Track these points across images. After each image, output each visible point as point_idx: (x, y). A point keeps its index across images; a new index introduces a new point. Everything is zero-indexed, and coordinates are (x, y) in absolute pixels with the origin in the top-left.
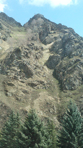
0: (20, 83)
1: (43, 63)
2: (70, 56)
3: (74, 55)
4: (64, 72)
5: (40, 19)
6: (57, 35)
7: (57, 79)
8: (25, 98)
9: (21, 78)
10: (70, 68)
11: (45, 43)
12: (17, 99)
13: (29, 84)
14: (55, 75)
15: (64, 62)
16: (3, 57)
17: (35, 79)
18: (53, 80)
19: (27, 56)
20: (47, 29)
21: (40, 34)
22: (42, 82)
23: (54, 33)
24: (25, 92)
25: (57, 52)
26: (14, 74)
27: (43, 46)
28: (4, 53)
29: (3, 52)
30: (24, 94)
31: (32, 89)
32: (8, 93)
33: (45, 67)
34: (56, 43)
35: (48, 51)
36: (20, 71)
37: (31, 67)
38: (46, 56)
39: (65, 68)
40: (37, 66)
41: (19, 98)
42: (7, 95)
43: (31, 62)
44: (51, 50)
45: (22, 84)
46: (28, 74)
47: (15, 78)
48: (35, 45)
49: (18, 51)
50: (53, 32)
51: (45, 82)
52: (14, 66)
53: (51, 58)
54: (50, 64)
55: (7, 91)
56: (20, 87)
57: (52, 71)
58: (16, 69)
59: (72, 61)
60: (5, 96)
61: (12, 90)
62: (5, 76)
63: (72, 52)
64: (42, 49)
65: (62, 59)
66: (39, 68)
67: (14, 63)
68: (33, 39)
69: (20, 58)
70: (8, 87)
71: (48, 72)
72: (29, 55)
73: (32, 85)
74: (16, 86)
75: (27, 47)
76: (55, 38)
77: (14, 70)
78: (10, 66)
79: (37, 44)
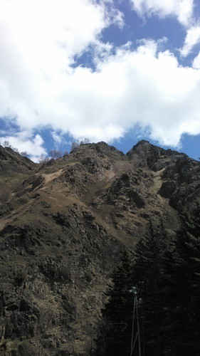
0: (130, 214)
1: (156, 192)
2: (189, 181)
3: (195, 180)
4: (184, 200)
5: (146, 143)
6: (168, 160)
7: (176, 209)
8: (139, 231)
9: (131, 208)
10: (191, 195)
11: (155, 170)
12: (129, 233)
13: (141, 215)
14: (172, 204)
15: (183, 188)
16: (108, 186)
17: (148, 209)
18: (170, 210)
19: (136, 183)
20: (156, 154)
21: (148, 160)
22: (157, 213)
23: (165, 157)
24: (138, 224)
25: (172, 178)
26: (122, 204)
27: (153, 173)
28: (109, 182)
29: (108, 180)
30: (137, 227)
31: (146, 222)
32: (117, 225)
33: (159, 196)
34: (168, 169)
35: (160, 178)
36: (130, 201)
37: (142, 195)
38: (158, 183)
39: (184, 196)
40: (149, 194)
41: (131, 231)
42: (116, 228)
43: (141, 189)
44: (163, 176)
45: (133, 215)
46: (140, 203)
47: (124, 209)
48: (144, 171)
49: (125, 177)
50: (163, 156)
51: (161, 212)
52: (122, 194)
53: (164, 186)
54: (164, 191)
55: (116, 224)
56: (131, 219)
57: (167, 201)
58: (124, 197)
59: (193, 187)
60: (114, 229)
61: (122, 222)
62: (112, 207)
63: (191, 176)
64: (152, 175)
65: (180, 184)
66: (152, 196)
67: (121, 191)
68: (140, 165)
69: (129, 186)
70: (117, 219)
71: (162, 200)
72: (138, 182)
73: (145, 216)
74: (126, 217)
75: (136, 173)
76: (167, 163)
77: (122, 199)
78: (118, 195)
79: (145, 171)
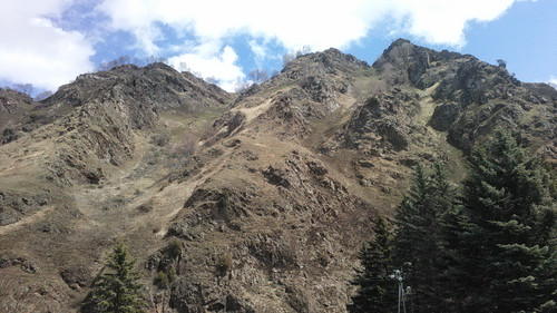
0: (383, 161)
1: (424, 123)
2: (481, 100)
3: (490, 97)
4: (472, 133)
5: (405, 44)
6: (444, 69)
7: (458, 148)
8: (399, 187)
9: (384, 152)
10: (485, 123)
11: (422, 86)
12: (383, 190)
13: (402, 162)
14: (452, 140)
15: (470, 113)
16: (344, 120)
17: (412, 151)
18: (449, 150)
19: (391, 110)
20: (422, 60)
21: (409, 71)
22: (427, 157)
23: (438, 65)
24: (396, 176)
25: (450, 97)
26: (370, 147)
27: (419, 92)
28: (346, 114)
29: (344, 111)
30: (395, 181)
31: (410, 171)
32: (364, 180)
33: (430, 129)
34: (444, 83)
35: (431, 99)
36: (382, 140)
37: (402, 130)
38: (428, 109)
39: (472, 126)
40: (413, 128)
41: (387, 188)
42: (362, 184)
43: (401, 120)
44: (436, 97)
45: (388, 162)
46: (399, 143)
47: (374, 153)
48: (404, 91)
49: (372, 103)
50: (434, 63)
51: (435, 155)
52: (369, 131)
53: (438, 112)
54: (438, 121)
55: (361, 177)
56: (385, 169)
57: (444, 136)
58: (373, 136)
59: (487, 110)
60: (358, 187)
61: (371, 175)
62: (354, 152)
63: (482, 93)
64: (417, 96)
65: (464, 107)
66: (419, 130)
67: (367, 126)
68: (396, 82)
69: (379, 116)
70: (362, 171)
71: (437, 137)
72: (395, 108)
73: (409, 163)
74: (377, 166)
75: (391, 95)
76: (442, 74)
77: (369, 139)
78: (361, 132)
79: (406, 90)
